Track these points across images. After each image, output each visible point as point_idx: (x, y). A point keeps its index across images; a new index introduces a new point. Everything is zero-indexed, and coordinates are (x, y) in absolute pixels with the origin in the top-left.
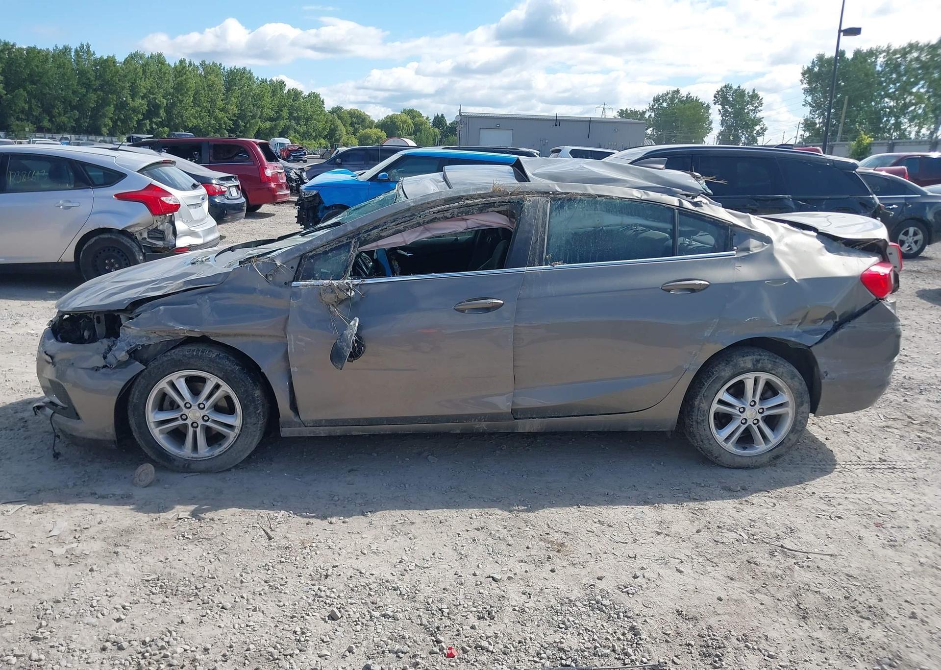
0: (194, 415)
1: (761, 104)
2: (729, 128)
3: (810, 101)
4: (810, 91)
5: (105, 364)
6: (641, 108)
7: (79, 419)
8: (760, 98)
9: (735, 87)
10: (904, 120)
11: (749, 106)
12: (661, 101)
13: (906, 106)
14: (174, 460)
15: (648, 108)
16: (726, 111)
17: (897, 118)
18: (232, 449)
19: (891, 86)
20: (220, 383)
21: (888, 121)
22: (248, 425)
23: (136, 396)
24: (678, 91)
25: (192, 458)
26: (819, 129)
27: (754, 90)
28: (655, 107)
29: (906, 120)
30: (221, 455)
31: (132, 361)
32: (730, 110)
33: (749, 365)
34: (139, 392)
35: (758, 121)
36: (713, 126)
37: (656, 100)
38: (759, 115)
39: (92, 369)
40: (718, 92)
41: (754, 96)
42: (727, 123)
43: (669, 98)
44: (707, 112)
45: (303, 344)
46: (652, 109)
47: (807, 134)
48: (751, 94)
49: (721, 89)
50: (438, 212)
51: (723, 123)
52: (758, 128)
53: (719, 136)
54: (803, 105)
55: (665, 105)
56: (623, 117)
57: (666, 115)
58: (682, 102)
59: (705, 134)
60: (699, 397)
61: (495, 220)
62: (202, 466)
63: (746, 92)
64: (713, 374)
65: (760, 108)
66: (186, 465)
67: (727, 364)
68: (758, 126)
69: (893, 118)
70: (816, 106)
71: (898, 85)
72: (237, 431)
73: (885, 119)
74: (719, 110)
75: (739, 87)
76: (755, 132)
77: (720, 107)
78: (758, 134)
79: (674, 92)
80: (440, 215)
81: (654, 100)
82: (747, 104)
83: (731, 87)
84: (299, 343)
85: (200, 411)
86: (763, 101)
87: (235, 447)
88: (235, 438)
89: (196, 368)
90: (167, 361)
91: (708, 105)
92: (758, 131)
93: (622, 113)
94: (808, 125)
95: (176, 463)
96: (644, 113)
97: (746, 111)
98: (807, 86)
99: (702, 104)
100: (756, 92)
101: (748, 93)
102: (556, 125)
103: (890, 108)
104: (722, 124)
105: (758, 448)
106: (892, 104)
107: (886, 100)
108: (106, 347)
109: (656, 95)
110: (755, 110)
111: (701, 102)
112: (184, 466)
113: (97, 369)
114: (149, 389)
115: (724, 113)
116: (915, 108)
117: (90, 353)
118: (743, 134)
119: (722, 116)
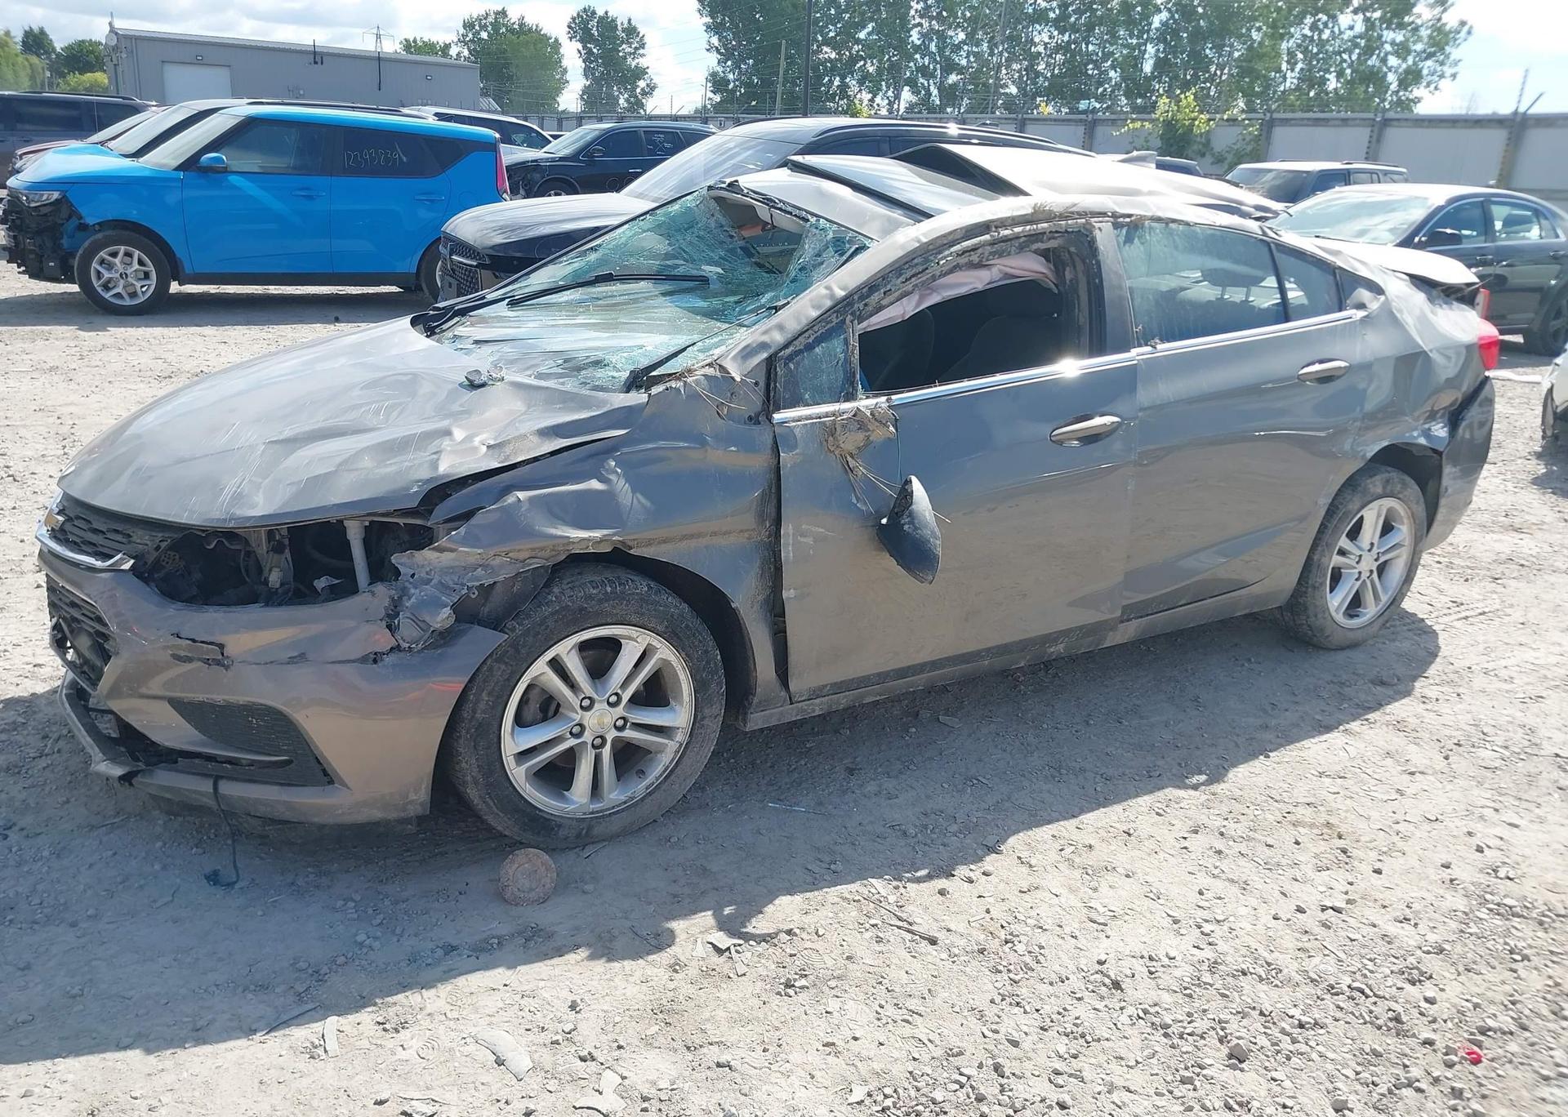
0: (601, 720)
1: (643, 46)
2: (597, 81)
3: (716, 45)
4: (714, 28)
5: (393, 643)
6: (440, 38)
7: (331, 782)
8: (641, 35)
9: (600, 12)
10: (852, 82)
11: (624, 46)
12: (477, 28)
13: (854, 60)
14: (560, 826)
15: (456, 40)
16: (590, 52)
17: (843, 78)
18: (672, 777)
19: (831, 27)
20: (655, 643)
21: (831, 82)
22: (706, 722)
23: (482, 706)
24: (503, 13)
25: (592, 813)
26: (733, 91)
27: (630, 20)
28: (468, 39)
29: (854, 82)
30: (650, 794)
31: (464, 626)
32: (595, 51)
33: (1379, 490)
34: (489, 694)
35: (640, 73)
36: (568, 77)
37: (468, 25)
38: (643, 62)
39: (363, 660)
40: (574, 19)
41: (631, 31)
42: (593, 74)
43: (491, 23)
44: (558, 52)
45: (810, 540)
46: (462, 41)
47: (717, 98)
48: (625, 26)
49: (578, 14)
50: (963, 254)
51: (587, 72)
52: (642, 84)
53: (583, 94)
54: (708, 50)
55: (484, 35)
56: (411, 53)
57: (489, 54)
58: (512, 31)
59: (558, 91)
60: (1319, 548)
61: (1028, 266)
62: (616, 825)
63: (619, 23)
64: (1338, 508)
65: (641, 51)
66: (584, 832)
67: (1353, 491)
68: (642, 81)
69: (838, 79)
70: (726, 54)
71: (839, 26)
72: (680, 737)
73: (827, 79)
74: (579, 51)
75: (606, 13)
76: (638, 90)
77: (580, 46)
78: (644, 93)
79: (497, 13)
80: (963, 260)
81: (465, 26)
82: (623, 42)
83: (594, 13)
84: (802, 540)
85: (611, 709)
86: (646, 39)
87: (678, 771)
88: (677, 752)
89: (614, 620)
90: (552, 614)
91: (556, 40)
92: (643, 89)
93: (409, 46)
94: (717, 83)
95: (562, 833)
96: (447, 46)
97: (621, 54)
98: (708, 20)
99: (546, 38)
100: (633, 22)
101: (622, 24)
102: (316, 63)
103: (830, 60)
104: (586, 76)
105: (1367, 613)
106: (833, 55)
107: (825, 49)
108: (387, 602)
109: (467, 17)
110: (634, 53)
111: (545, 35)
112: (579, 836)
113: (376, 658)
114: (512, 684)
115: (588, 57)
116: (864, 65)
117: (352, 624)
118: (621, 93)
119: (584, 61)
